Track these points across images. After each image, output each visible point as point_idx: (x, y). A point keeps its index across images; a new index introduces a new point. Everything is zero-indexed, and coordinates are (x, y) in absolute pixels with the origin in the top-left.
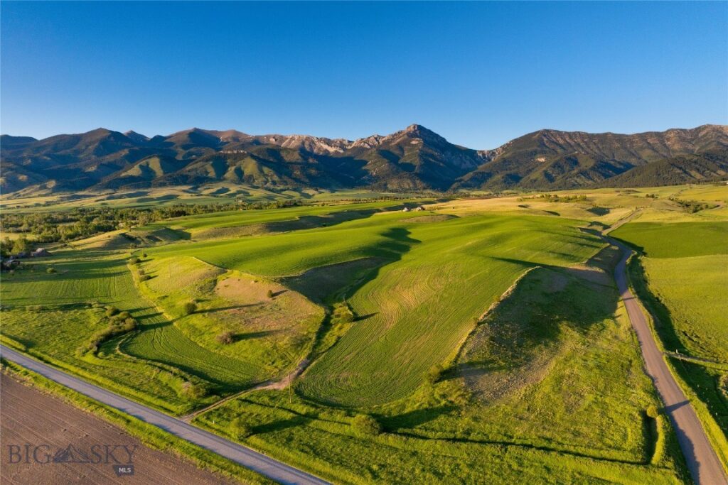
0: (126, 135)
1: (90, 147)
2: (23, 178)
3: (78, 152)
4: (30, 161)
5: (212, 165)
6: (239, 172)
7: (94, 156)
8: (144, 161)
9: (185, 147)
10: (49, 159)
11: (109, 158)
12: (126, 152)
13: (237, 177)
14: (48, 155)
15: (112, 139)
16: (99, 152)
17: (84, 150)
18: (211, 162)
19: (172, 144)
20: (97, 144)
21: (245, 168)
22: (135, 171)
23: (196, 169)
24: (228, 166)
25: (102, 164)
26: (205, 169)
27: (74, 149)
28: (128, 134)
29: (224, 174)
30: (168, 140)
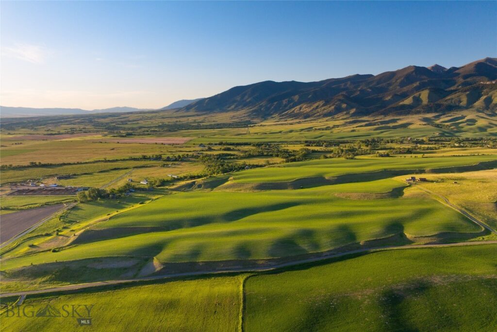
0: (429, 69)
1: (398, 81)
2: (344, 106)
3: (390, 85)
4: (358, 93)
5: (467, 95)
6: (489, 101)
7: (398, 87)
8: (418, 93)
9: (465, 77)
10: (370, 90)
11: (405, 89)
12: (418, 83)
13: (484, 105)
14: (370, 88)
15: (414, 74)
16: (402, 84)
17: (394, 83)
18: (468, 92)
19: (458, 74)
20: (402, 79)
21: (495, 97)
22: (408, 101)
23: (452, 99)
24: (482, 95)
25: (396, 95)
26: (460, 99)
27: (388, 82)
28: (433, 67)
29: (475, 102)
30: (457, 71)
